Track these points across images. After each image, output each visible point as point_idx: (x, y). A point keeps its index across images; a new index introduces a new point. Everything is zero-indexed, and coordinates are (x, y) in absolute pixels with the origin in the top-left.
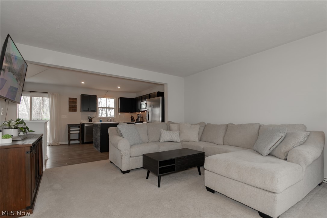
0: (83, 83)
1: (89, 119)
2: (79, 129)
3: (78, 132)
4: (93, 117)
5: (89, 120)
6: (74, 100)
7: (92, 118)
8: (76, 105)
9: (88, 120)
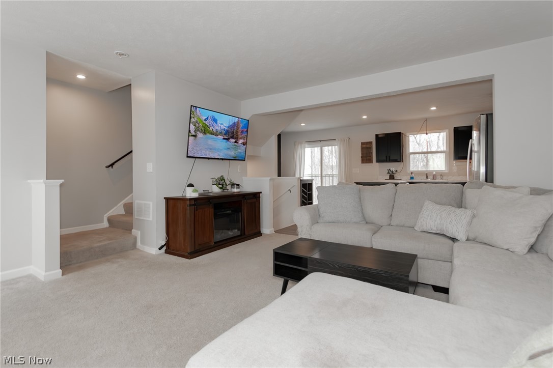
0: (365, 117)
4: (397, 171)
5: (390, 176)
6: (368, 146)
8: (372, 153)
9: (388, 177)
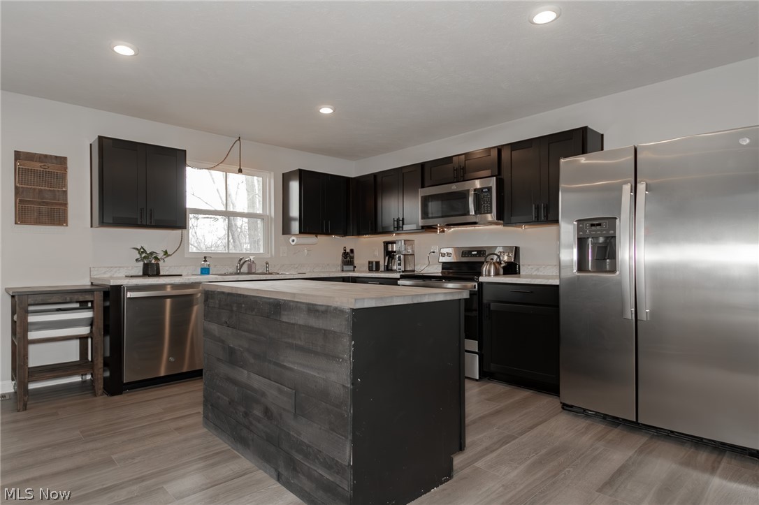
1: (141, 264)
2: (88, 314)
3: (85, 330)
4: (166, 253)
5: (146, 267)
7: (161, 255)
8: (65, 193)
9: (138, 270)
